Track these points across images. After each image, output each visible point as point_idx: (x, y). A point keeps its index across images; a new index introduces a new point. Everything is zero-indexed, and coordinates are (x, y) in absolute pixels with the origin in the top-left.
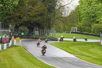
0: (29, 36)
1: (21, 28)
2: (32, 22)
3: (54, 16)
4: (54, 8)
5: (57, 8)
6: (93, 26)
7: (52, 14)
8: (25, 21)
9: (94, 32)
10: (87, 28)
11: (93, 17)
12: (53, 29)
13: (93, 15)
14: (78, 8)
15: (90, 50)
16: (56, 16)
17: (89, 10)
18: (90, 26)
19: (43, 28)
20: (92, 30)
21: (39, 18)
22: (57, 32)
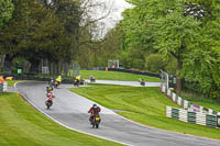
0: (32, 76)
1: (17, 61)
2: (37, 51)
3: (77, 39)
4: (77, 25)
5: (82, 24)
6: (147, 59)
7: (74, 36)
8: (22, 48)
9: (149, 69)
10: (136, 61)
11: (148, 41)
12: (75, 63)
13: (149, 38)
14: (120, 25)
15: (143, 101)
16: (81, 40)
17: (141, 28)
18: (142, 57)
19: (57, 62)
20: (146, 66)
21: (50, 42)
22: (82, 68)
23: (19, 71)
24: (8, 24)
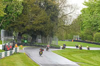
0: (32, 44)
1: (25, 36)
2: (35, 31)
3: (57, 24)
4: (56, 17)
5: (60, 16)
6: (95, 35)
7: (55, 23)
8: (28, 29)
9: (96, 40)
10: (89, 36)
11: (95, 26)
12: (55, 37)
13: (95, 24)
14: (80, 17)
15: (92, 58)
16: (59, 25)
17: (91, 19)
18: (92, 34)
19: (46, 36)
20: (94, 39)
21: (42, 26)
22: (59, 40)
23: (26, 41)
24: (20, 16)
